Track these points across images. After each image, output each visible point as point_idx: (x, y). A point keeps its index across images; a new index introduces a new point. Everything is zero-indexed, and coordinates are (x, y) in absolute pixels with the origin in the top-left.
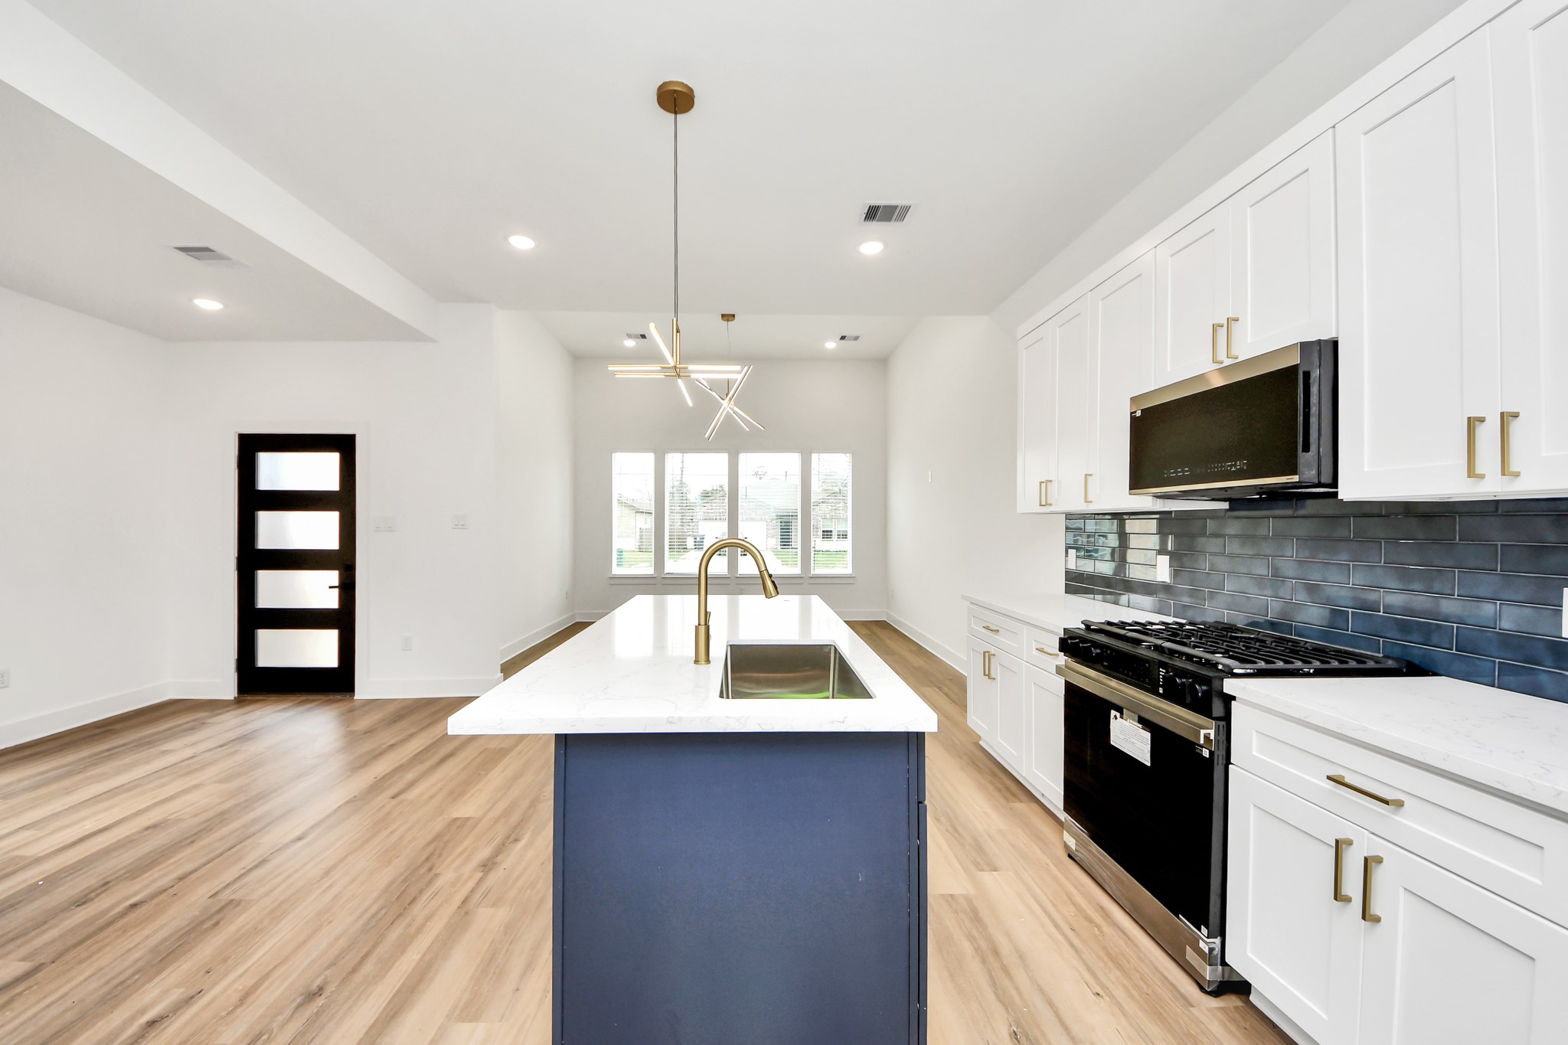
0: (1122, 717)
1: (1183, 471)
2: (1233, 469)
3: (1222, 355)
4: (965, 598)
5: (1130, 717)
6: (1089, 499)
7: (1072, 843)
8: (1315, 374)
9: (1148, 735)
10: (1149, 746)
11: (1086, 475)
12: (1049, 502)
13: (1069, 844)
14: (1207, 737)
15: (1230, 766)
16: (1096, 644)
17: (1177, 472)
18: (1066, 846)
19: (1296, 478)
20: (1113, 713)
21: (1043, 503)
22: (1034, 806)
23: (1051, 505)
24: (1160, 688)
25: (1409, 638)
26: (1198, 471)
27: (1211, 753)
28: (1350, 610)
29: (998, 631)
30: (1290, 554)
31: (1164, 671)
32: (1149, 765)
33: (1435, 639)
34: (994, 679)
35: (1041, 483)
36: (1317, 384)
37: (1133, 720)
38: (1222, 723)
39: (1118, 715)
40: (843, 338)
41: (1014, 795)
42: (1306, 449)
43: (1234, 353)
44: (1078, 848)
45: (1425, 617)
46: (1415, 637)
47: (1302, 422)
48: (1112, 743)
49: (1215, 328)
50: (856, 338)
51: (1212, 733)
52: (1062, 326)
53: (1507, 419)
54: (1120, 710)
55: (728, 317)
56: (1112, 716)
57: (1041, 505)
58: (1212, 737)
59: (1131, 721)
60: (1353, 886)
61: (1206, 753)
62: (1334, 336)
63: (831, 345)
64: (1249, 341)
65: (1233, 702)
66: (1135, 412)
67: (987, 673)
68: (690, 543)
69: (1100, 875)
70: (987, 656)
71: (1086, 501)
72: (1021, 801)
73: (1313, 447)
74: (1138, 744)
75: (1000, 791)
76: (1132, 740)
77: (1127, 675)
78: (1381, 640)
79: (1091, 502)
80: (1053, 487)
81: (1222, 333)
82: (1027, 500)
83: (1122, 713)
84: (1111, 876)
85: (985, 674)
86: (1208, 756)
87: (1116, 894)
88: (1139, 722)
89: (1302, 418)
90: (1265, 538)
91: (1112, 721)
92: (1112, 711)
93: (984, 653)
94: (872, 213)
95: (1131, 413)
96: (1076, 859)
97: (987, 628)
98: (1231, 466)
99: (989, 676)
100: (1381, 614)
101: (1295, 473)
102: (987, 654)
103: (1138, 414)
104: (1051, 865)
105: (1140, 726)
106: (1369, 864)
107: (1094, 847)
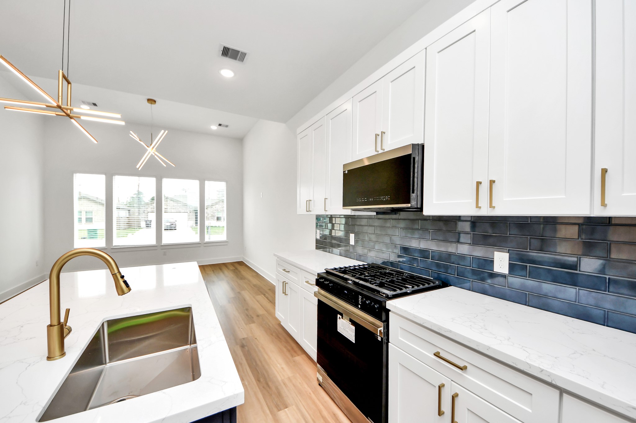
0: (342, 318)
1: (364, 199)
2: (384, 200)
3: (379, 149)
4: (275, 255)
5: (346, 318)
6: (326, 210)
7: (321, 379)
8: (416, 159)
9: (354, 328)
10: (354, 333)
11: (325, 199)
12: (310, 210)
13: (319, 379)
14: (380, 331)
15: (389, 343)
16: (331, 281)
17: (361, 200)
18: (318, 380)
19: (409, 205)
20: (339, 316)
21: (308, 210)
22: (304, 356)
23: (311, 211)
24: (359, 305)
25: (440, 270)
26: (370, 200)
27: (382, 339)
28: (419, 258)
29: (289, 272)
30: (398, 235)
31: (361, 297)
32: (354, 343)
33: (449, 271)
34: (287, 295)
35: (307, 201)
36: (417, 163)
37: (348, 320)
38: (385, 323)
39: (341, 317)
40: (220, 125)
41: (295, 352)
42: (413, 192)
43: (383, 148)
44: (323, 382)
45: (446, 262)
46: (442, 270)
47: (412, 180)
48: (338, 331)
49: (377, 135)
50: (227, 126)
51: (382, 329)
52: (315, 130)
53: (492, 182)
54: (341, 315)
55: (151, 101)
56: (338, 318)
57: (307, 211)
58: (382, 331)
59: (346, 320)
60: (446, 407)
61: (379, 339)
62: (423, 143)
63: (214, 128)
64: (389, 143)
65: (390, 312)
66: (345, 171)
67: (284, 292)
68: (143, 224)
69: (333, 395)
70: (284, 284)
71: (325, 211)
72: (298, 355)
73: (415, 192)
74: (350, 332)
75: (289, 351)
76: (347, 330)
77: (345, 298)
78: (430, 271)
79: (327, 211)
80: (312, 203)
81: (379, 138)
82: (301, 209)
83: (342, 317)
84: (338, 396)
85: (283, 293)
86: (380, 340)
87: (341, 405)
88: (350, 321)
89: (412, 178)
90: (389, 227)
91: (338, 320)
92: (338, 315)
93: (283, 282)
94: (226, 52)
95: (344, 172)
96: (323, 386)
97: (284, 270)
98: (383, 198)
99: (285, 293)
100: (430, 260)
101: (409, 203)
102: (284, 283)
103: (346, 172)
104: (312, 393)
105: (350, 323)
106: (454, 398)
107: (330, 381)
